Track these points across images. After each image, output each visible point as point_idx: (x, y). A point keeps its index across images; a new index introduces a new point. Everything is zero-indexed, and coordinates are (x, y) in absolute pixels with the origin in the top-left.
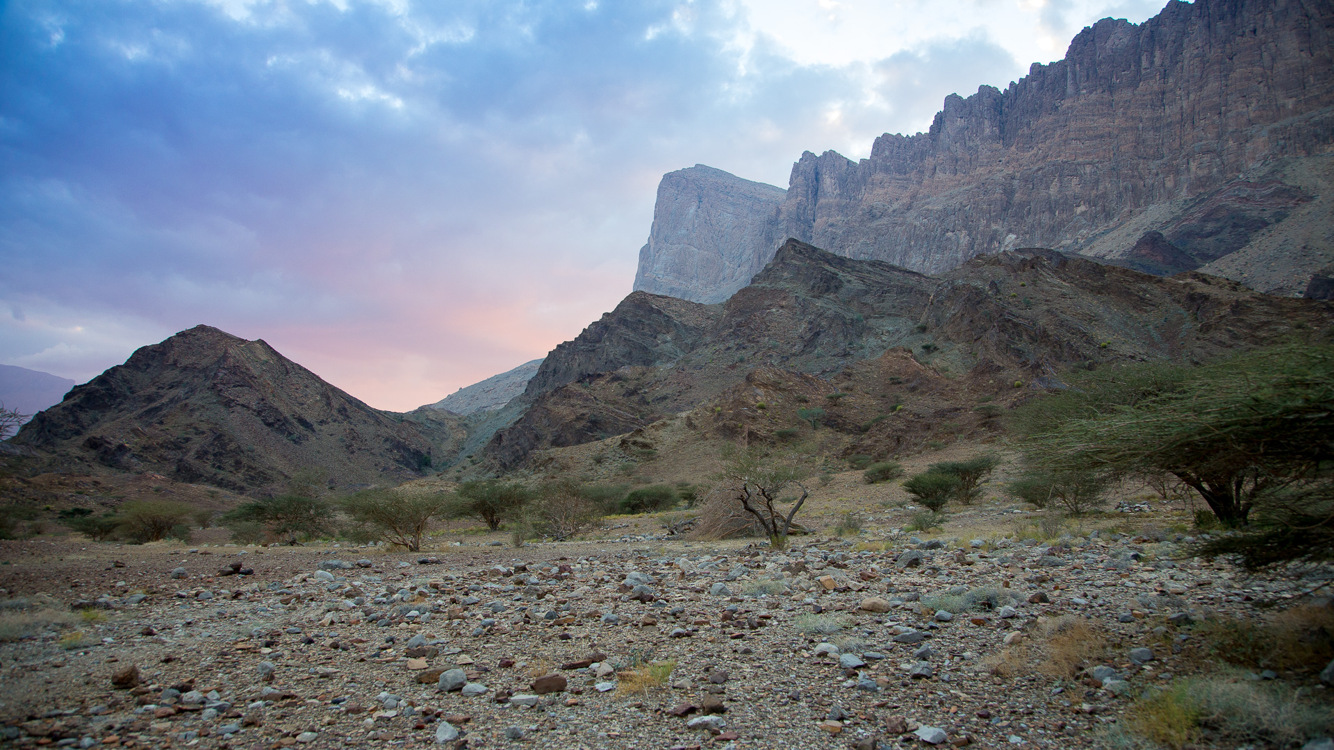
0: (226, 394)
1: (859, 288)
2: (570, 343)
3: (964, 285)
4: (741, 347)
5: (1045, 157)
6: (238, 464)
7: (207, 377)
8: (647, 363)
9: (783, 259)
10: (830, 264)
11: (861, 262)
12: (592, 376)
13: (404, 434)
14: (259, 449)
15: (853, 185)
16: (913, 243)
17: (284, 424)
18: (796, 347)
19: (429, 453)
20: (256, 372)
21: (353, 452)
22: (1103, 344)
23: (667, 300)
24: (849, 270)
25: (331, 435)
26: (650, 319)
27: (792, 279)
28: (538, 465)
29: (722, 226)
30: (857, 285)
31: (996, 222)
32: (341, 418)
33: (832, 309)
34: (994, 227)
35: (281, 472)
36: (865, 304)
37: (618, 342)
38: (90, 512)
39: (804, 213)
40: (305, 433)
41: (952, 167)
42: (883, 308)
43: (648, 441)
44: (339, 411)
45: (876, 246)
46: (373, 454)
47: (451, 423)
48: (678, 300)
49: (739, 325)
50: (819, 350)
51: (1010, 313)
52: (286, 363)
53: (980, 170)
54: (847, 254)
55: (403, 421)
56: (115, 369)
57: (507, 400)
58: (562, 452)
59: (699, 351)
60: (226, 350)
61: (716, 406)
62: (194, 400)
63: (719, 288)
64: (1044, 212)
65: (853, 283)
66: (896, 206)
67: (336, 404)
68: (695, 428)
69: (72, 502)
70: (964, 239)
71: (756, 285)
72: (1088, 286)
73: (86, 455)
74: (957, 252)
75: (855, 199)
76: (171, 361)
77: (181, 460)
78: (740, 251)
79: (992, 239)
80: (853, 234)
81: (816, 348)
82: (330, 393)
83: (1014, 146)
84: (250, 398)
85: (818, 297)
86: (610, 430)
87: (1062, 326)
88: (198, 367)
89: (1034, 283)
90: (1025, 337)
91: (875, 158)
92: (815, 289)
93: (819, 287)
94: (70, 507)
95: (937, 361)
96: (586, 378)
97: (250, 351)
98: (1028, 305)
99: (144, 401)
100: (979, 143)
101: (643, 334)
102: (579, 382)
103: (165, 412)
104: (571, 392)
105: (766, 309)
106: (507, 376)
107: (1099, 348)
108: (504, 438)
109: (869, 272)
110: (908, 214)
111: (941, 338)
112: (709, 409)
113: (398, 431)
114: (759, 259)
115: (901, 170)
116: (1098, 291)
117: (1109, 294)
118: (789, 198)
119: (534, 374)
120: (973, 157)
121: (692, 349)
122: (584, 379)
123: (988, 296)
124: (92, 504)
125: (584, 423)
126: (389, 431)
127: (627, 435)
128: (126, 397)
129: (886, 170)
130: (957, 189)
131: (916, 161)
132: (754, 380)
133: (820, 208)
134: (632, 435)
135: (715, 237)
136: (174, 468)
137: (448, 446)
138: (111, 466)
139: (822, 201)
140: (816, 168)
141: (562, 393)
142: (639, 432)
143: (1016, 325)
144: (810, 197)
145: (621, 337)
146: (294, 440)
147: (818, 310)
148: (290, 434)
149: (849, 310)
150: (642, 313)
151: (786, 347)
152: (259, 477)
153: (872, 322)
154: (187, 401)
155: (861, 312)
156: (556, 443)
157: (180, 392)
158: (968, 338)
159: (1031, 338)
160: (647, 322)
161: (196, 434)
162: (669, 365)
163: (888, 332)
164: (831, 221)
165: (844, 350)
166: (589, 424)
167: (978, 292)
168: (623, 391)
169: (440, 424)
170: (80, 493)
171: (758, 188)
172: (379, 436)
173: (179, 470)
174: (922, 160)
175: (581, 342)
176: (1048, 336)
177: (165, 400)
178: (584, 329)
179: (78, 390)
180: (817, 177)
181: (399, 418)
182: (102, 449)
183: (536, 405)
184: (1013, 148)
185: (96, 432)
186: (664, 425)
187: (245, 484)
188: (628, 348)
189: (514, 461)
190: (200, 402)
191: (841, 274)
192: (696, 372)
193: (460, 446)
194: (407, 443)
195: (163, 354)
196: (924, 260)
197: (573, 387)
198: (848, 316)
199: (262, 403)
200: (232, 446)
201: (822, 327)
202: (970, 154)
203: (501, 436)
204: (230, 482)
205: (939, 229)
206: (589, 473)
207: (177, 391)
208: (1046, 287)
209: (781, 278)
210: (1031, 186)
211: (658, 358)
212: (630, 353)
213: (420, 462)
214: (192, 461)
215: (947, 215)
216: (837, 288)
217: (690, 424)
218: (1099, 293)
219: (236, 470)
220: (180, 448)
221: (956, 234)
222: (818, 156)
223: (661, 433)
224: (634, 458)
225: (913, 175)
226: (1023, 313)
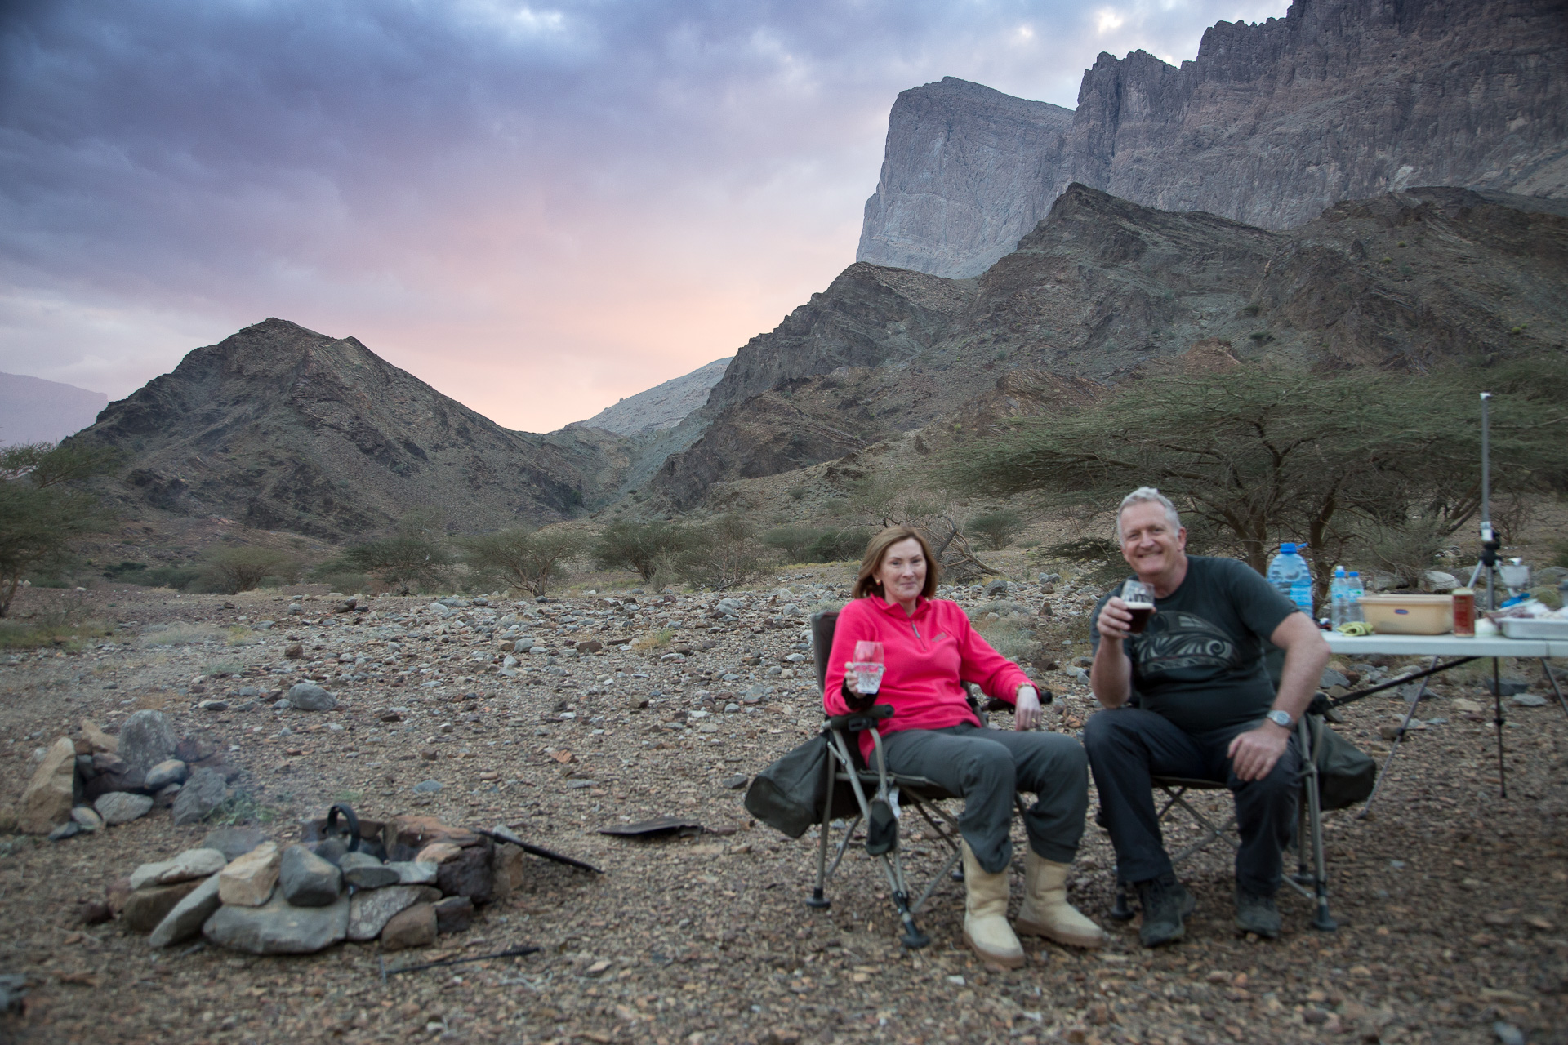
0: (309, 411)
1: (1170, 252)
2: (768, 336)
3: (1314, 247)
4: (1000, 339)
5: (1464, 46)
6: (328, 503)
7: (282, 390)
8: (873, 362)
9: (1062, 213)
10: (1130, 219)
11: (1175, 214)
12: (796, 381)
13: (546, 463)
14: (355, 484)
15: (1171, 101)
16: (1256, 183)
17: (386, 451)
18: (1079, 338)
19: (579, 487)
20: (346, 381)
21: (478, 488)
22: (1516, 328)
23: (900, 274)
24: (1158, 226)
25: (449, 464)
26: (876, 301)
27: (1075, 241)
28: (718, 503)
29: (981, 165)
30: (1167, 248)
31: (1383, 149)
32: (461, 441)
33: (1130, 284)
34: (1380, 155)
35: (385, 514)
36: (1178, 276)
37: (833, 334)
38: (144, 567)
39: (1098, 144)
40: (415, 461)
41: (1320, 69)
42: (1203, 280)
43: (864, 469)
44: (459, 432)
45: (1203, 189)
46: (505, 489)
47: (608, 447)
48: (916, 274)
49: (999, 308)
50: (1110, 342)
51: (1380, 287)
52: (386, 368)
53: (1362, 71)
54: (1160, 204)
55: (544, 444)
56: (162, 379)
57: (684, 414)
58: (751, 484)
59: (943, 344)
60: (307, 352)
61: (955, 422)
62: (266, 420)
63: (976, 254)
64: (1458, 130)
65: (1161, 246)
66: (1233, 129)
67: (454, 422)
68: (926, 451)
69: (120, 554)
70: (1333, 175)
71: (1024, 251)
72: (1501, 244)
73: (131, 494)
74: (1322, 194)
75: (1174, 121)
76: (234, 368)
77: (253, 500)
78: (1007, 200)
79: (1376, 175)
80: (1169, 172)
81: (1106, 338)
82: (446, 408)
83: (1416, 32)
84: (340, 415)
85: (1111, 267)
86: (820, 454)
87: (1455, 303)
88: (271, 375)
89: (1419, 242)
90: (1400, 321)
91: (1204, 59)
92: (1107, 256)
93: (1112, 252)
94: (117, 562)
95: (1270, 356)
96: (787, 384)
97: (338, 353)
98: (1408, 276)
99: (202, 422)
100: (1362, 29)
101: (867, 323)
102: (777, 389)
103: (230, 436)
104: (767, 403)
105: (1037, 285)
106: (683, 381)
107: (1510, 335)
108: (678, 467)
109: (1187, 229)
110: (1251, 141)
111: (1279, 323)
112: (946, 426)
113: (538, 458)
114: (1034, 211)
115: (1242, 75)
116: (1515, 251)
117: (1533, 255)
118: (1076, 123)
119: (719, 379)
120: (1352, 52)
121: (935, 342)
122: (785, 386)
123: (1348, 263)
124: (144, 558)
125: (784, 445)
126: (526, 458)
127: (836, 462)
128: (177, 417)
129: (1220, 76)
130: (1326, 101)
131: (1266, 62)
132: (1007, 386)
133: (1121, 136)
134: (842, 462)
135: (971, 182)
136: (245, 510)
137: (604, 478)
138: (164, 508)
139: (1125, 125)
140: (1117, 78)
141: (756, 405)
142: (852, 457)
143: (1387, 304)
144: (1108, 120)
145: (836, 327)
146: (400, 472)
147: (1111, 285)
148: (395, 463)
149: (1155, 285)
150: (865, 292)
151: (1065, 338)
152: (357, 521)
153: (1187, 301)
154: (258, 421)
155: (1172, 286)
156: (748, 472)
157: (248, 409)
158: (1317, 323)
159: (1409, 321)
160: (873, 305)
161: (272, 465)
162: (902, 366)
163: (1210, 314)
164: (1137, 154)
165: (1147, 341)
166: (791, 447)
167: (1335, 256)
168: (838, 402)
169: (593, 448)
170: (127, 543)
171: (1033, 109)
172: (512, 465)
173: (251, 513)
174: (1274, 59)
175: (782, 335)
176: (1433, 319)
177: (228, 420)
178: (787, 317)
179: (114, 407)
180: (1119, 90)
181: (539, 440)
182: (151, 486)
183: (720, 422)
184: (1415, 36)
185: (143, 463)
186: (886, 448)
187: (337, 531)
188: (846, 342)
189: (691, 497)
190: (275, 423)
191: (1144, 233)
192: (937, 374)
193: (620, 478)
194: (550, 474)
195: (223, 358)
196: (1273, 209)
197: (770, 396)
198: (1154, 293)
199: (356, 422)
200: (320, 480)
201: (1116, 310)
202: (1349, 48)
203: (673, 463)
204: (318, 527)
205: (1297, 162)
206: (785, 513)
207: (244, 408)
208: (1437, 248)
209: (1059, 240)
210: (1440, 92)
211: (888, 355)
212: (849, 349)
213: (569, 500)
214: (267, 501)
215: (1309, 141)
216: (1138, 253)
217: (920, 447)
218: (1517, 254)
219: (326, 512)
220: (252, 484)
221: (1321, 169)
222: (1120, 58)
223: (881, 458)
224: (844, 492)
225: (1260, 83)
226: (1399, 286)
